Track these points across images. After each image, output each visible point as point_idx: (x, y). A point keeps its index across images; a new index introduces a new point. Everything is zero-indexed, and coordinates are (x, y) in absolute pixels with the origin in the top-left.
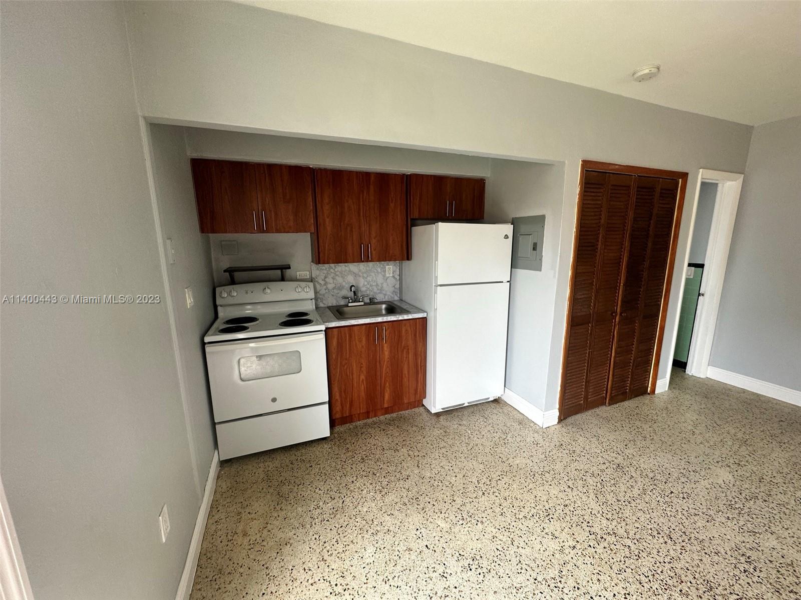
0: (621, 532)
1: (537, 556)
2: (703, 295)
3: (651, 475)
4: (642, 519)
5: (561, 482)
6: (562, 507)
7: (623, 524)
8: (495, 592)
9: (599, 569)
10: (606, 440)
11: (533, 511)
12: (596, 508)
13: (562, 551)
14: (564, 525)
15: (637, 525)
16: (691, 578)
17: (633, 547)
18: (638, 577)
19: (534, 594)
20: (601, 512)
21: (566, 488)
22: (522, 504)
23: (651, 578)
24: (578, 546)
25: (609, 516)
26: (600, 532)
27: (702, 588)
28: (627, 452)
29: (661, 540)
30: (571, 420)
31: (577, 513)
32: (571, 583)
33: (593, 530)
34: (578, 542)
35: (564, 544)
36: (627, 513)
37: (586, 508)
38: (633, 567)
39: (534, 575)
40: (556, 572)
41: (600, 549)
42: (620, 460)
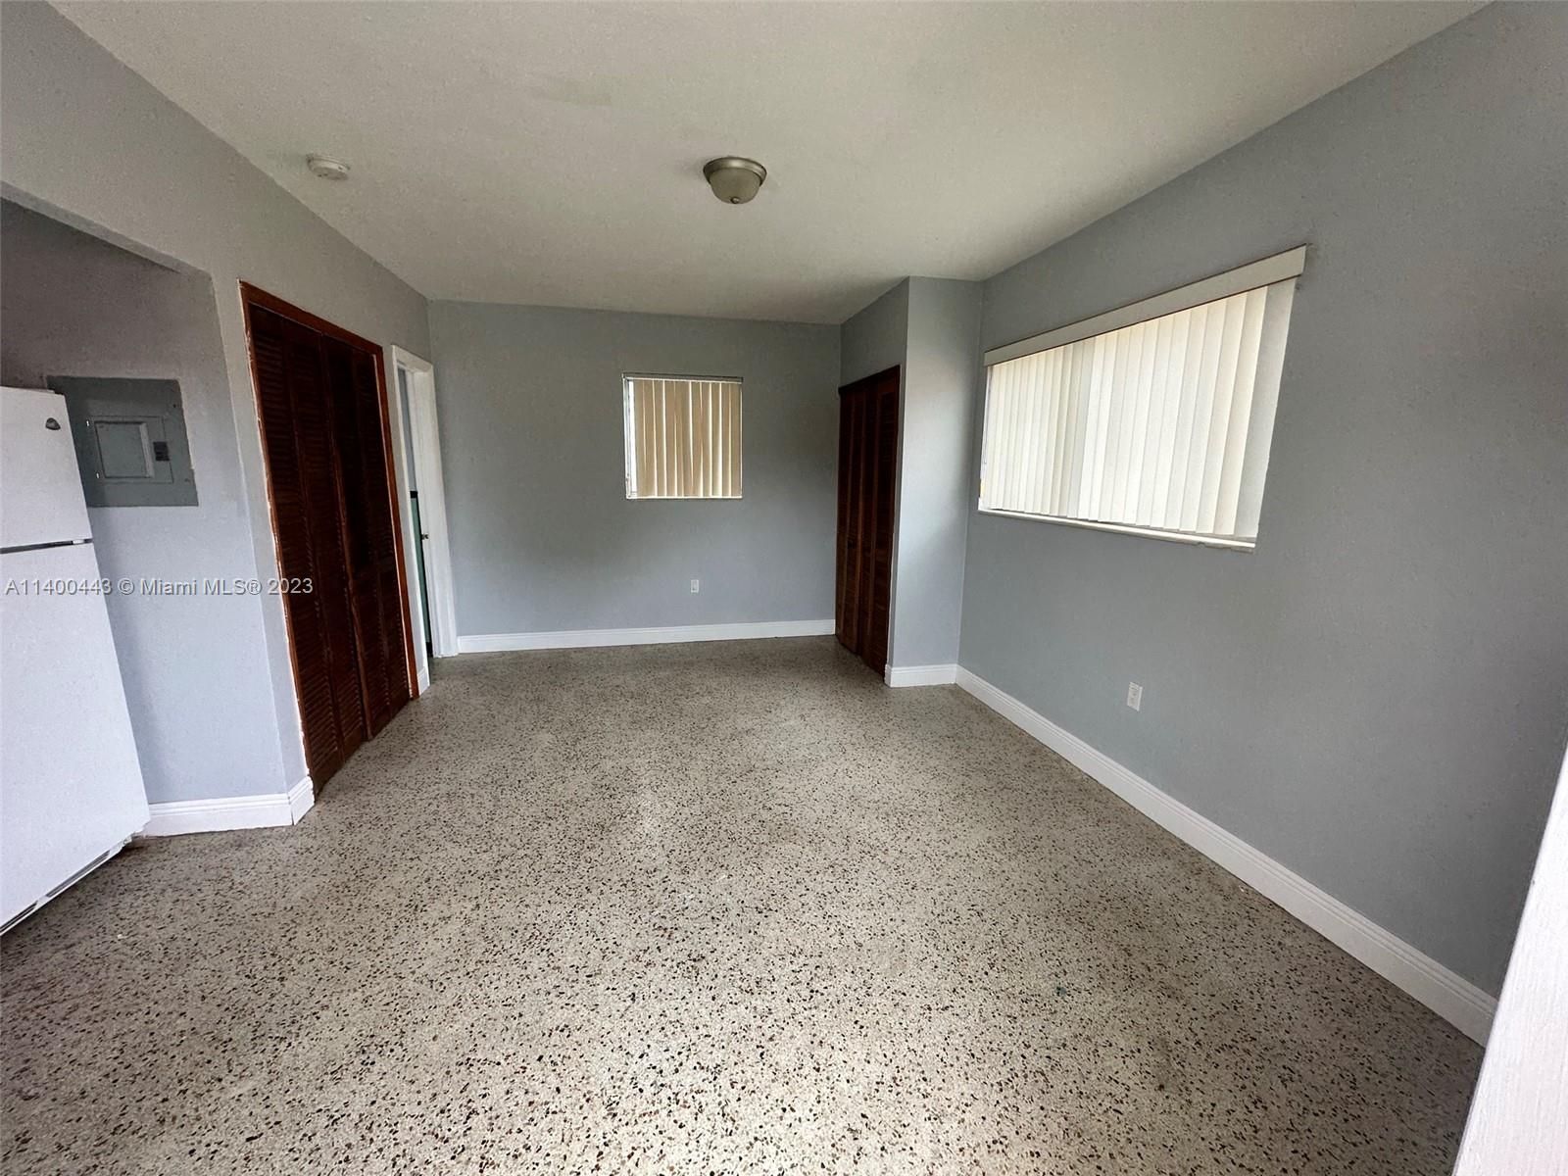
0: (508, 850)
1: (446, 954)
2: (426, 537)
3: (489, 780)
4: (516, 824)
5: (395, 863)
6: (425, 885)
7: (504, 842)
8: (434, 1038)
9: (518, 897)
10: (407, 779)
11: (391, 924)
12: (465, 852)
13: (468, 921)
14: (446, 898)
15: (516, 832)
16: (586, 833)
17: (528, 852)
18: (553, 870)
19: (480, 985)
20: (473, 852)
21: (410, 864)
22: (365, 931)
23: (563, 860)
24: (481, 901)
25: (485, 848)
26: (489, 869)
27: (598, 832)
28: (445, 774)
29: (545, 826)
30: (329, 788)
31: (448, 874)
32: (505, 935)
33: (481, 873)
34: (477, 898)
35: (464, 914)
36: (498, 830)
37: (453, 861)
38: (544, 866)
39: (462, 972)
40: (484, 944)
41: (503, 882)
42: (444, 788)
